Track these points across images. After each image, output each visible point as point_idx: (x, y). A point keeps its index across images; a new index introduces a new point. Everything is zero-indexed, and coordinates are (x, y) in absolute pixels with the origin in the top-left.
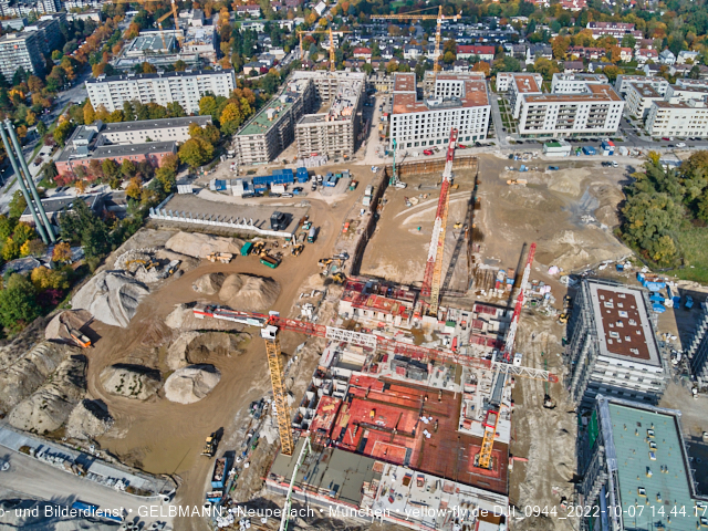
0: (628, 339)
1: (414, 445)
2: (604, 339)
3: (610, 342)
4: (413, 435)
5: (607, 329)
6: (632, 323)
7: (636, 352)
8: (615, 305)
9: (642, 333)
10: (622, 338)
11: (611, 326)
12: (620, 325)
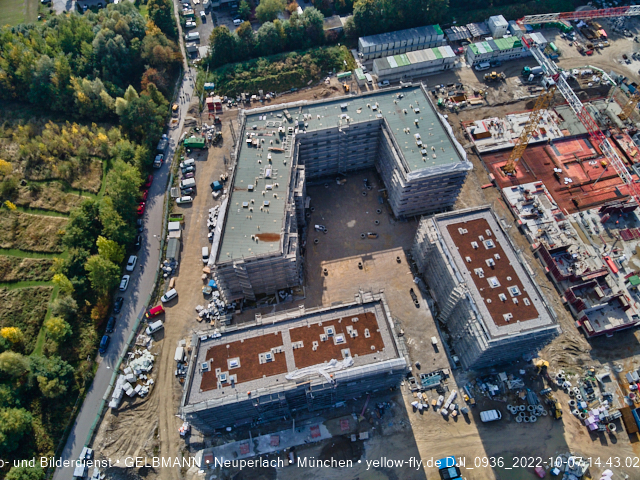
0: (474, 244)
1: (559, 159)
2: (495, 233)
3: (488, 231)
4: (565, 164)
5: (499, 249)
6: (479, 270)
7: (462, 231)
8: (507, 294)
9: (465, 260)
10: (480, 243)
11: (497, 256)
12: (489, 261)
